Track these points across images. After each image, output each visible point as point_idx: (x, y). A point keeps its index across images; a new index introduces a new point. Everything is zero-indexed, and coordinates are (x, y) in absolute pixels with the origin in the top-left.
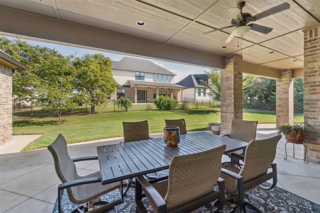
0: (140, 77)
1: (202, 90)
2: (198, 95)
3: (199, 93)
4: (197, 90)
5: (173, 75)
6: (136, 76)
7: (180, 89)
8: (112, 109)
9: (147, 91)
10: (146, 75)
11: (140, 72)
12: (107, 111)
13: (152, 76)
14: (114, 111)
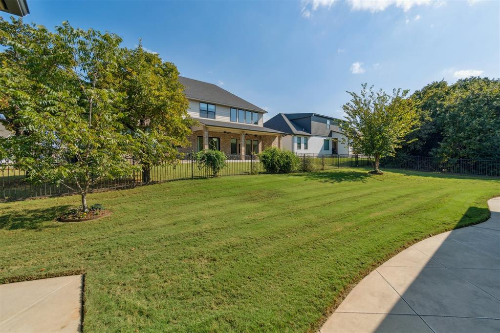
0: (207, 113)
1: (303, 139)
2: (298, 147)
3: (298, 143)
4: (296, 138)
5: (261, 113)
6: (200, 110)
7: (275, 137)
8: (188, 174)
9: (221, 139)
10: (218, 110)
11: (208, 104)
12: (177, 178)
13: (227, 111)
14: (192, 177)
